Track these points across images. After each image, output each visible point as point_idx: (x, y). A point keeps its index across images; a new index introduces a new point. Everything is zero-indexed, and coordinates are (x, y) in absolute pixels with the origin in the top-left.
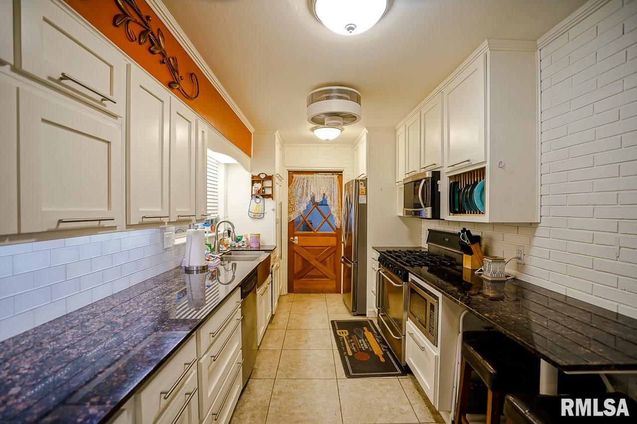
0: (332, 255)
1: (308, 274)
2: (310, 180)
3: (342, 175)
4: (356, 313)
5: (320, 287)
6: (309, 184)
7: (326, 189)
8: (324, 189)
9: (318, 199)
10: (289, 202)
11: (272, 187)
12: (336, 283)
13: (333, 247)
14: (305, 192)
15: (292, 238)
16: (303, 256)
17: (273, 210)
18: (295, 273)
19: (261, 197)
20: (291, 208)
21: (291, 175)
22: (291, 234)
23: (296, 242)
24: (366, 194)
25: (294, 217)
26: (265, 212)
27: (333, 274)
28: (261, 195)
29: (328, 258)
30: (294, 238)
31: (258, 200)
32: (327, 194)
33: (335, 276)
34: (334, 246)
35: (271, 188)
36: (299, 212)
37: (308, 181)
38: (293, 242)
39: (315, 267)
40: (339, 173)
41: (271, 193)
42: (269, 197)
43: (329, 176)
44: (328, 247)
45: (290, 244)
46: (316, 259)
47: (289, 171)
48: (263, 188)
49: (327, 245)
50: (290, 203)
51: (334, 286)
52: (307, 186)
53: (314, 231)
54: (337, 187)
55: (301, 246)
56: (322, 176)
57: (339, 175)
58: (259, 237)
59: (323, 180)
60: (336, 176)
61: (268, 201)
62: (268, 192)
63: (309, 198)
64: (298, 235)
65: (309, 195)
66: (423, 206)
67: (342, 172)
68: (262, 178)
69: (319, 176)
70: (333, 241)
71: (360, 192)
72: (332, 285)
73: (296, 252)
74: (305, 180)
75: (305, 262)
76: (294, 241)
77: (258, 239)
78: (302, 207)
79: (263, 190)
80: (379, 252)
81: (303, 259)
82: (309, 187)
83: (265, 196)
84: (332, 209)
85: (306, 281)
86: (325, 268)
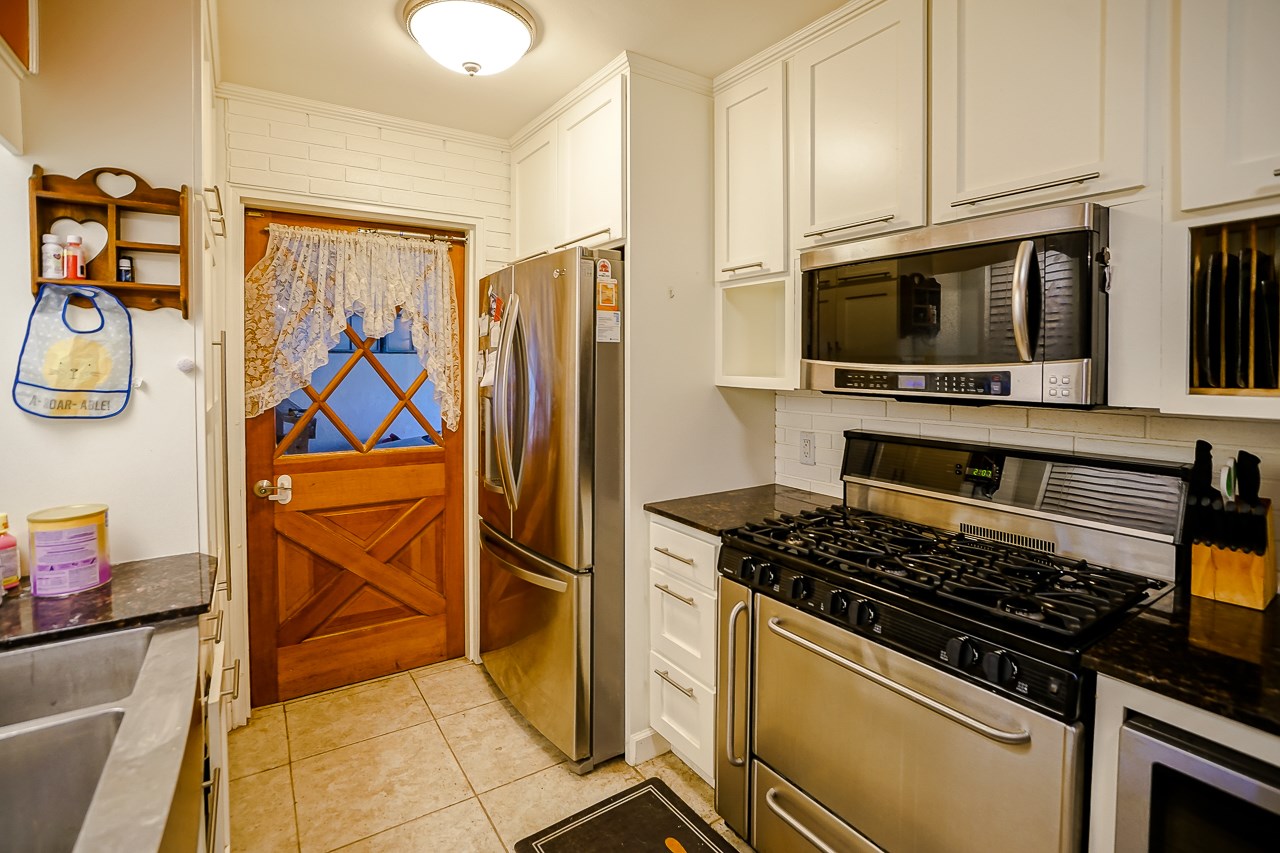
0: (433, 525)
1: (336, 616)
2: (344, 251)
3: (463, 244)
4: (588, 765)
5: (387, 652)
6: (340, 268)
7: (408, 290)
8: (401, 291)
9: (376, 326)
10: (251, 335)
11: (180, 250)
12: (447, 625)
13: (433, 499)
14: (321, 296)
15: (265, 483)
16: (314, 547)
17: (191, 370)
18: (281, 620)
19: (107, 301)
20: (260, 359)
21: (257, 226)
22: (259, 466)
23: (285, 498)
24: (620, 307)
25: (271, 396)
26: (138, 381)
27: (435, 596)
28: (111, 291)
29: (417, 541)
30: (273, 482)
31: (86, 319)
32: (411, 308)
33: (443, 602)
34: (438, 497)
35: (177, 257)
36: (296, 377)
37: (333, 255)
38: (271, 498)
39: (367, 584)
40: (456, 237)
41: (178, 283)
42: (160, 305)
43: (418, 242)
44: (415, 500)
45: (258, 505)
46: (369, 553)
47: (247, 210)
48: (122, 252)
49: (410, 497)
50: (254, 340)
51: (441, 634)
52: (330, 276)
53: (359, 449)
54: (447, 286)
55: (304, 512)
56: (393, 241)
57: (453, 242)
58: (103, 527)
59: (396, 255)
60: (442, 247)
61: (155, 327)
62: (156, 272)
63: (340, 321)
64: (289, 469)
65: (339, 311)
66: (1024, 353)
67: (462, 234)
68: (117, 195)
69: (381, 240)
70: (432, 478)
71: (600, 298)
72: (435, 635)
73: (287, 539)
74: (324, 253)
75: (326, 570)
76: (273, 492)
77: (93, 546)
78: (314, 358)
79: (125, 264)
80: (719, 533)
81: (317, 559)
82: (339, 279)
83: (130, 295)
84: (433, 365)
85: (334, 641)
86: (405, 581)
